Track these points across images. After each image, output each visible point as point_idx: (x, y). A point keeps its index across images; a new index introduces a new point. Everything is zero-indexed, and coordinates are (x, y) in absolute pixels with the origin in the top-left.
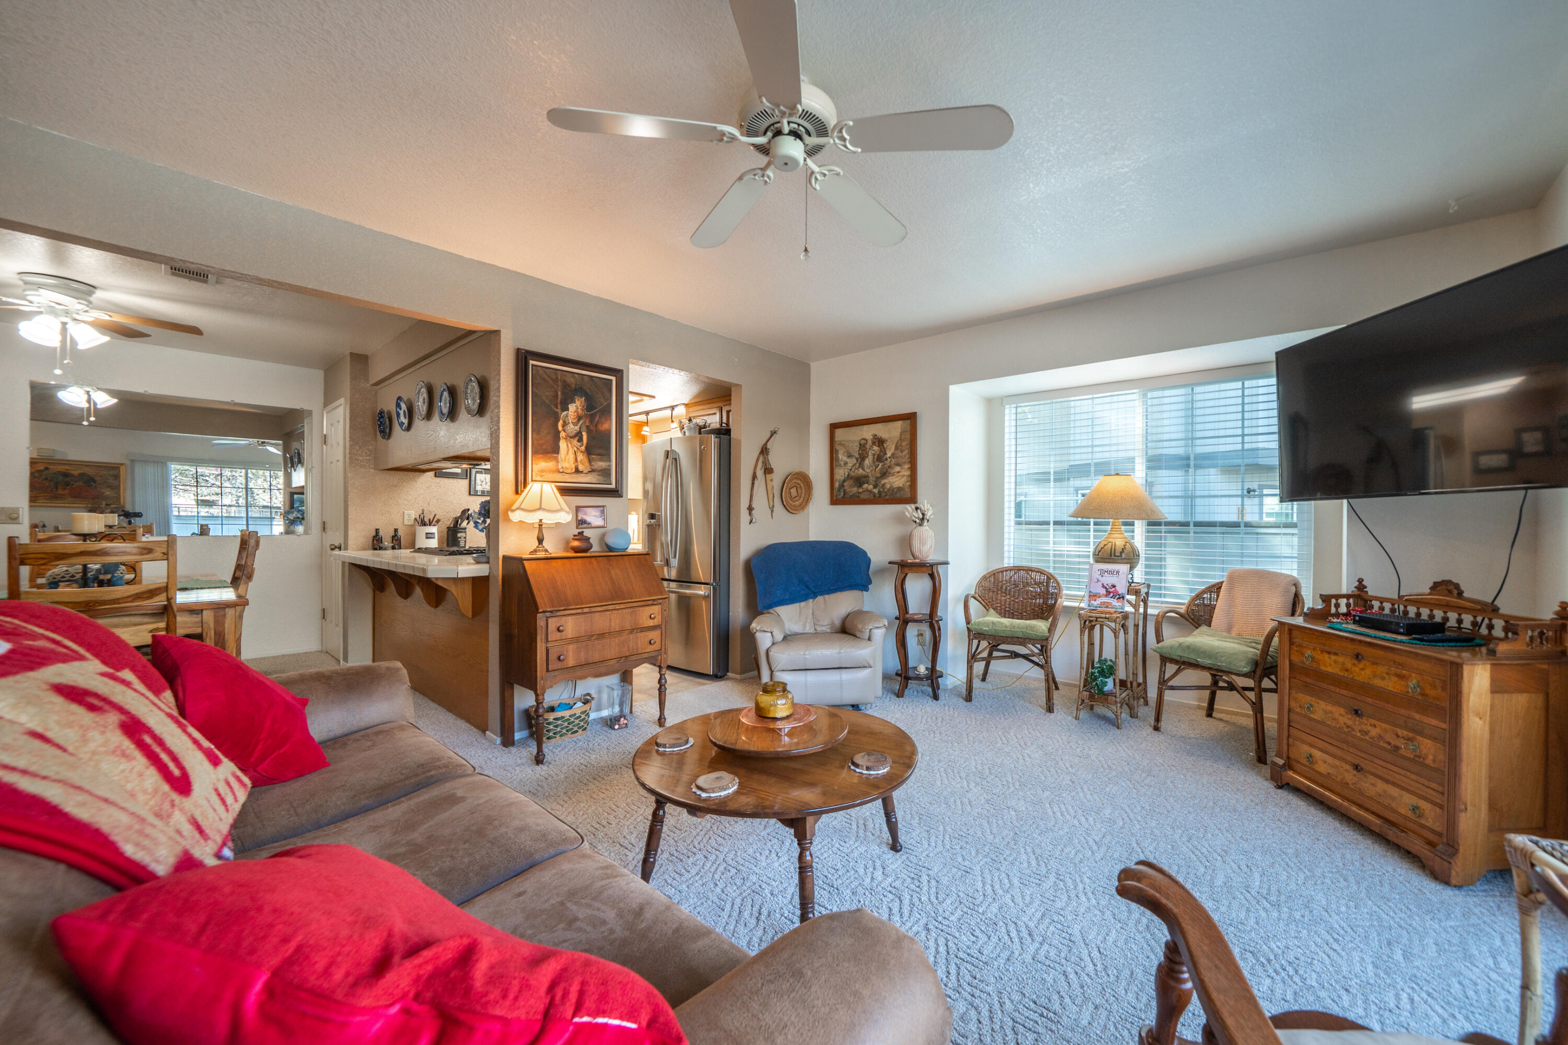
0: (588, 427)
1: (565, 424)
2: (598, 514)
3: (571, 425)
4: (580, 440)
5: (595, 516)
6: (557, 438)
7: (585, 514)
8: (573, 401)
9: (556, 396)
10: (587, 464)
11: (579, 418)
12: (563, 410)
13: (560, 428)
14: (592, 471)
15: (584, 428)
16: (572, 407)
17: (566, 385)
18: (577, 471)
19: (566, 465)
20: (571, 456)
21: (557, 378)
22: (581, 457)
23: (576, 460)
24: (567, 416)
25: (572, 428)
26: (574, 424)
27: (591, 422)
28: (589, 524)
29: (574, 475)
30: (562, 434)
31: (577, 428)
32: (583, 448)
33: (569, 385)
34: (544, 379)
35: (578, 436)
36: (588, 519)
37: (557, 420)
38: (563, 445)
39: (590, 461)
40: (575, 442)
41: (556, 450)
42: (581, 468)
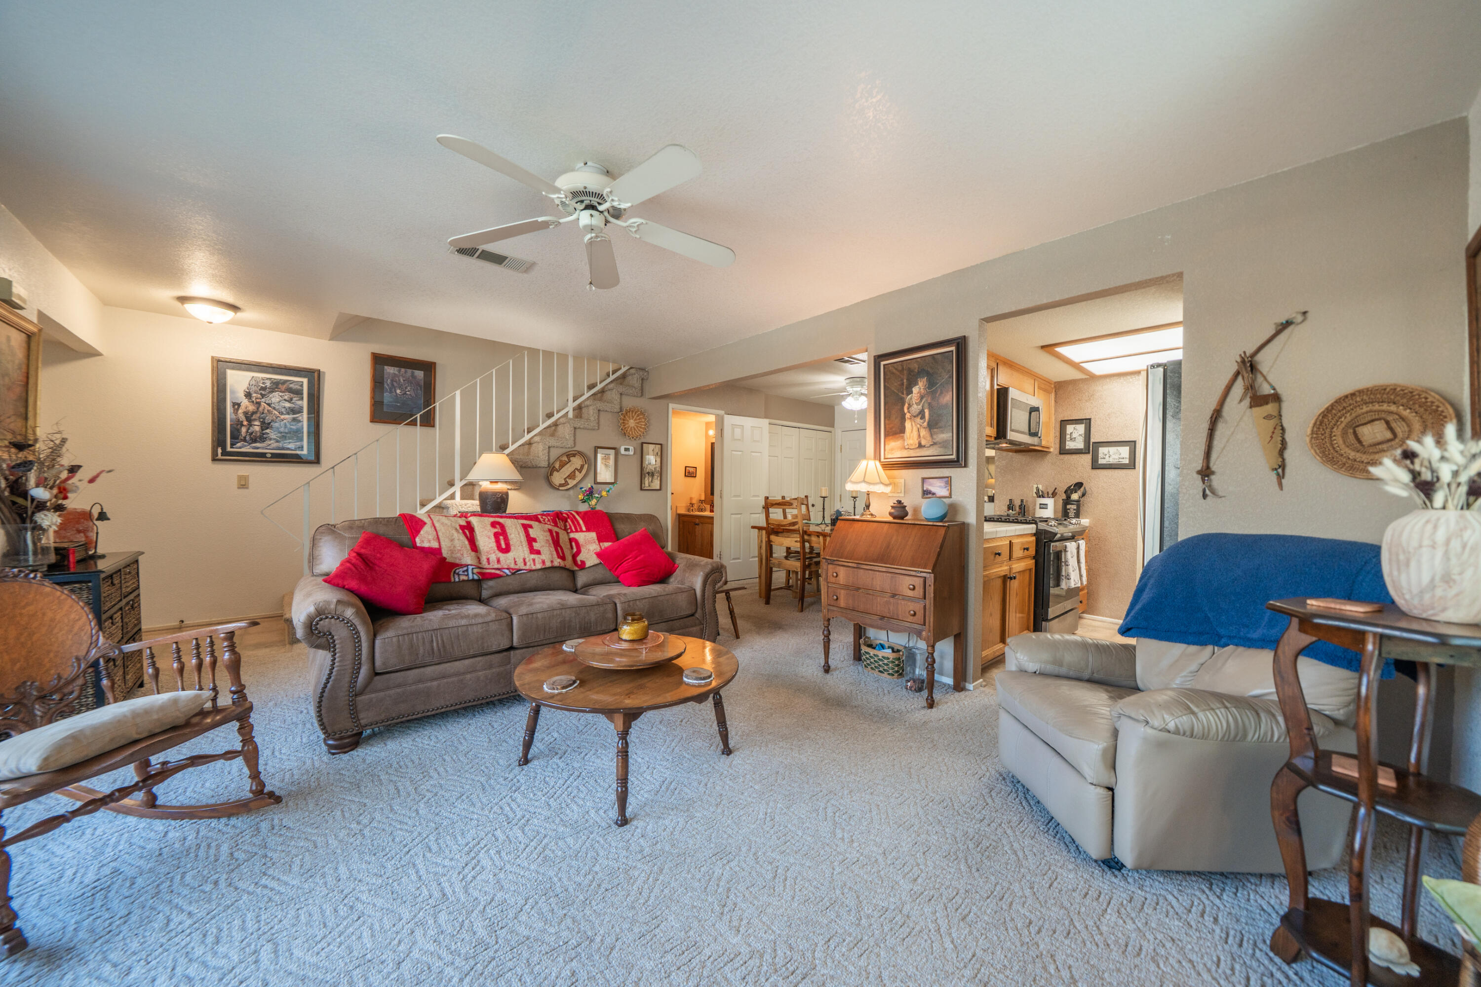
0: (929, 404)
1: (910, 406)
2: (943, 484)
3: (915, 406)
4: (923, 417)
5: (940, 487)
6: (903, 419)
7: (931, 485)
8: (916, 384)
9: (903, 384)
10: (929, 438)
11: (922, 397)
12: (908, 395)
13: (906, 410)
14: (935, 444)
15: (926, 405)
16: (915, 390)
17: (910, 371)
18: (920, 446)
19: (911, 442)
20: (915, 433)
21: (903, 368)
22: (923, 432)
23: (919, 435)
24: (911, 399)
25: (916, 408)
26: (917, 404)
27: (933, 399)
28: (934, 494)
29: (918, 450)
30: (908, 415)
31: (920, 407)
32: (925, 424)
33: (913, 371)
34: (893, 373)
35: (921, 414)
36: (933, 489)
37: (903, 405)
38: (908, 424)
39: (931, 435)
40: (918, 420)
41: (902, 430)
42: (923, 443)
